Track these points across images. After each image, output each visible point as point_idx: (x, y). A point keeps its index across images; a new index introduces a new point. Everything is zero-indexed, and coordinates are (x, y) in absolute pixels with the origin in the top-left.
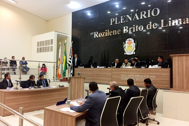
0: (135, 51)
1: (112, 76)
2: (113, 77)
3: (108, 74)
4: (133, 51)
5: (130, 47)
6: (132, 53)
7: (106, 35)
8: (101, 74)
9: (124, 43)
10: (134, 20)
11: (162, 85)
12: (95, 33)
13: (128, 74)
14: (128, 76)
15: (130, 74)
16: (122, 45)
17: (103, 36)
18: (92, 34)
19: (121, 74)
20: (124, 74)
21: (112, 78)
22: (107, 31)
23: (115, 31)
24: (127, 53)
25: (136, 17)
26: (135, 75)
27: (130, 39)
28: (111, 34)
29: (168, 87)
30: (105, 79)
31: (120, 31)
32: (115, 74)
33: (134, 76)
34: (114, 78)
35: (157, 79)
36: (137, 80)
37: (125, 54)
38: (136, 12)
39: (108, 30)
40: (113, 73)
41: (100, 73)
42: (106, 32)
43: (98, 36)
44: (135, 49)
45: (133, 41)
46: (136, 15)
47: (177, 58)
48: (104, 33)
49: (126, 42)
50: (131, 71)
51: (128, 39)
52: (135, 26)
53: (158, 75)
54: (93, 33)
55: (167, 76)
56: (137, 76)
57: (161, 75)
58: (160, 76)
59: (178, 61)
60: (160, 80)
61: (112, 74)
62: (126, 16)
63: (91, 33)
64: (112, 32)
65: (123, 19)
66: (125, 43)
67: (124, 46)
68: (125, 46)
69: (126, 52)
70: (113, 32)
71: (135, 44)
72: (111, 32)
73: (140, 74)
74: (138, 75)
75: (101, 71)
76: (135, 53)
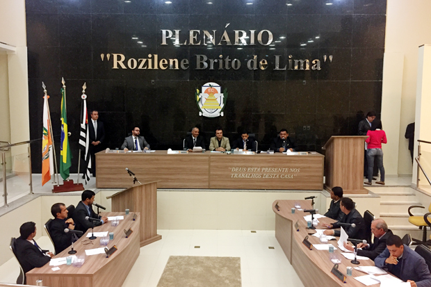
0: (223, 110)
1: (209, 171)
2: (211, 173)
3: (198, 167)
4: (220, 110)
5: (211, 101)
6: (217, 114)
7: (150, 67)
8: (180, 168)
9: (198, 91)
10: (220, 44)
11: (310, 184)
12: (115, 56)
13: (247, 167)
14: (247, 170)
15: (251, 167)
16: (194, 95)
17: (140, 67)
18: (105, 57)
19: (232, 167)
20: (239, 167)
21: (209, 175)
22: (153, 58)
23: (174, 62)
24: (206, 114)
25: (224, 38)
26: (262, 167)
27: (212, 84)
28: (164, 65)
29: (319, 187)
30: (193, 177)
31: (187, 62)
32: (217, 167)
33: (261, 170)
34: (216, 175)
35: (302, 174)
36: (267, 177)
37: (200, 114)
38: (227, 29)
39: (156, 56)
40: (212, 164)
41: (178, 166)
42: (150, 61)
43: (126, 65)
44: (222, 105)
45: (219, 89)
46: (225, 34)
47: (340, 141)
48: (144, 60)
49: (204, 89)
50: (254, 161)
51: (207, 84)
52: (223, 59)
53: (304, 168)
54: (108, 56)
55: (319, 168)
56: (266, 169)
57: (309, 167)
58: (308, 169)
59: (342, 146)
60: (307, 176)
61: (210, 166)
62: (202, 33)
63: (102, 56)
64: (166, 62)
65: (196, 37)
66: (201, 92)
67: (198, 98)
68: (200, 97)
69: (203, 110)
70: (169, 62)
71: (222, 95)
72: (164, 61)
73: (272, 167)
74: (269, 167)
75: (181, 160)
76: (222, 114)
